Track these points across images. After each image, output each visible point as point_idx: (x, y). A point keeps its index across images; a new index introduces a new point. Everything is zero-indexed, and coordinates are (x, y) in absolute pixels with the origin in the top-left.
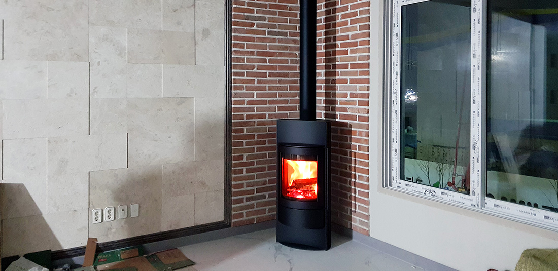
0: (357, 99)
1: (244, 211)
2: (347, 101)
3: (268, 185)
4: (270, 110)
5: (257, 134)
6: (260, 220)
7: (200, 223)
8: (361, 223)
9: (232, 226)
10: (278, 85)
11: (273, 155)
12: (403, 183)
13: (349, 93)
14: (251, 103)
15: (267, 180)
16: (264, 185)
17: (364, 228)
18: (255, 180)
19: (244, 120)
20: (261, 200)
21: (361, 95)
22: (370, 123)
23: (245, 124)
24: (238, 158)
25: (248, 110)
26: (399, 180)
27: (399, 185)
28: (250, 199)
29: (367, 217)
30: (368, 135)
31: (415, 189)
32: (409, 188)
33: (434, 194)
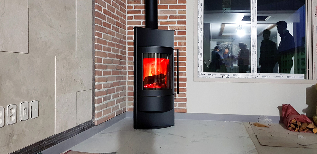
0: (176, 20)
1: (102, 110)
2: (167, 21)
3: (112, 88)
4: (112, 22)
5: (107, 41)
6: (109, 118)
7: (79, 123)
8: (180, 105)
9: (96, 124)
10: (115, 3)
11: (115, 62)
12: (207, 74)
13: (169, 16)
14: (105, 11)
15: (112, 83)
16: (111, 87)
17: (183, 108)
18: (107, 82)
19: (102, 26)
20: (109, 101)
21: (179, 17)
22: (187, 36)
23: (102, 29)
24: (100, 60)
25: (104, 18)
26: (203, 73)
27: (204, 76)
28: (105, 99)
29: (185, 100)
30: (185, 44)
31: (215, 76)
32: (211, 76)
33: (228, 76)
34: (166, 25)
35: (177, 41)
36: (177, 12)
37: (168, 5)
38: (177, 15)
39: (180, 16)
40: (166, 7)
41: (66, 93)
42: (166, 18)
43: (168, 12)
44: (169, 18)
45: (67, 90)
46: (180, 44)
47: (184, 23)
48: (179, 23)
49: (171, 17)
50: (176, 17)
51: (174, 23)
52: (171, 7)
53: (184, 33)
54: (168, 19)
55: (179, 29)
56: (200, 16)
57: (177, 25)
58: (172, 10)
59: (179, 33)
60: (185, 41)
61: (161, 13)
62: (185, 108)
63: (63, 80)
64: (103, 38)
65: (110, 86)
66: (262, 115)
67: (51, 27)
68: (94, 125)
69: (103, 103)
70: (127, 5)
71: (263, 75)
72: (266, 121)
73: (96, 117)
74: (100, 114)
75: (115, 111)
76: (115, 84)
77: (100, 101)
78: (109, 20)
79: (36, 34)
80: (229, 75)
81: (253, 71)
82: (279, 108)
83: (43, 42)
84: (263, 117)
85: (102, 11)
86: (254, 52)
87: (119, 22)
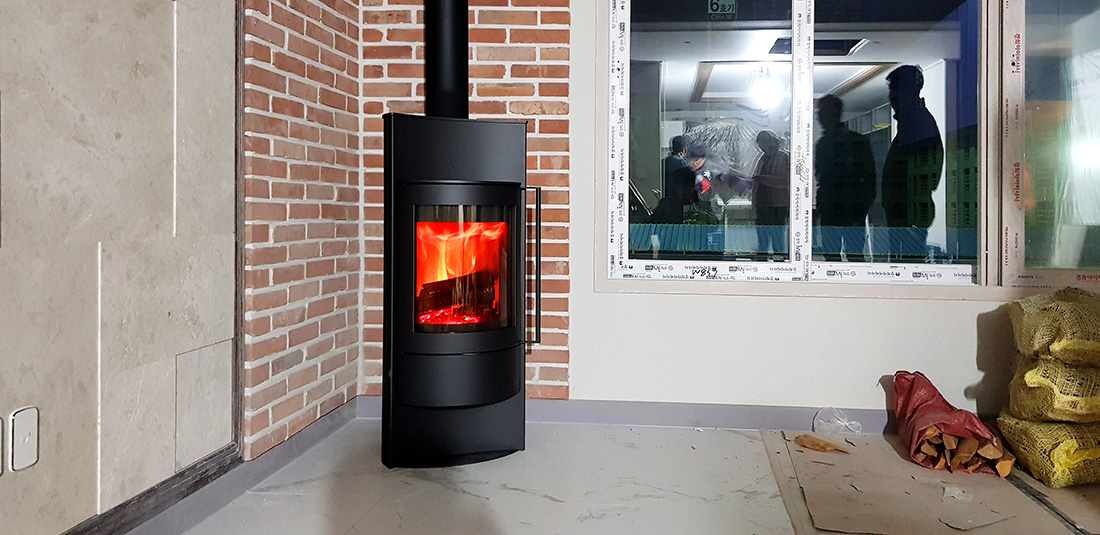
0: (535, 81)
1: (269, 406)
2: (504, 85)
3: (307, 322)
4: (309, 94)
5: (290, 162)
6: (294, 428)
7: (187, 462)
8: (546, 374)
9: (247, 457)
10: (320, 24)
11: (315, 232)
12: (640, 265)
13: (508, 65)
14: (282, 62)
15: (307, 306)
16: (302, 320)
17: (558, 383)
18: (288, 307)
19: (270, 114)
20: (296, 368)
21: (545, 71)
22: (572, 135)
23: (271, 125)
24: (261, 234)
25: (276, 83)
26: (627, 261)
27: (629, 272)
28: (279, 366)
29: (565, 356)
30: (566, 164)
31: (668, 272)
32: (653, 273)
33: (713, 273)
34: (500, 99)
35: (539, 154)
36: (539, 54)
37: (508, 28)
38: (539, 62)
39: (548, 66)
40: (498, 36)
41: (139, 364)
42: (498, 72)
43: (507, 54)
44: (508, 72)
45: (140, 355)
46: (547, 162)
47: (564, 90)
48: (545, 90)
49: (517, 71)
50: (534, 72)
51: (527, 90)
52: (518, 36)
53: (563, 127)
54: (507, 78)
55: (544, 113)
56: (619, 66)
57: (536, 97)
58: (519, 45)
59: (545, 126)
60: (566, 154)
61: (481, 56)
62: (562, 383)
63: (129, 320)
64: (272, 154)
65: (297, 318)
66: (827, 405)
67: (83, 143)
68: (240, 460)
69: (274, 379)
70: (362, 26)
71: (831, 269)
72: (839, 428)
73: (248, 432)
74: (261, 421)
75: (318, 402)
76: (316, 309)
77: (261, 375)
78: (296, 88)
79: (28, 176)
80: (714, 269)
81: (798, 258)
82: (885, 381)
83: (53, 199)
84: (830, 414)
85: (269, 62)
86: (802, 192)
87: (334, 90)
